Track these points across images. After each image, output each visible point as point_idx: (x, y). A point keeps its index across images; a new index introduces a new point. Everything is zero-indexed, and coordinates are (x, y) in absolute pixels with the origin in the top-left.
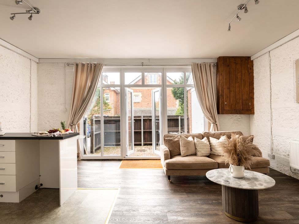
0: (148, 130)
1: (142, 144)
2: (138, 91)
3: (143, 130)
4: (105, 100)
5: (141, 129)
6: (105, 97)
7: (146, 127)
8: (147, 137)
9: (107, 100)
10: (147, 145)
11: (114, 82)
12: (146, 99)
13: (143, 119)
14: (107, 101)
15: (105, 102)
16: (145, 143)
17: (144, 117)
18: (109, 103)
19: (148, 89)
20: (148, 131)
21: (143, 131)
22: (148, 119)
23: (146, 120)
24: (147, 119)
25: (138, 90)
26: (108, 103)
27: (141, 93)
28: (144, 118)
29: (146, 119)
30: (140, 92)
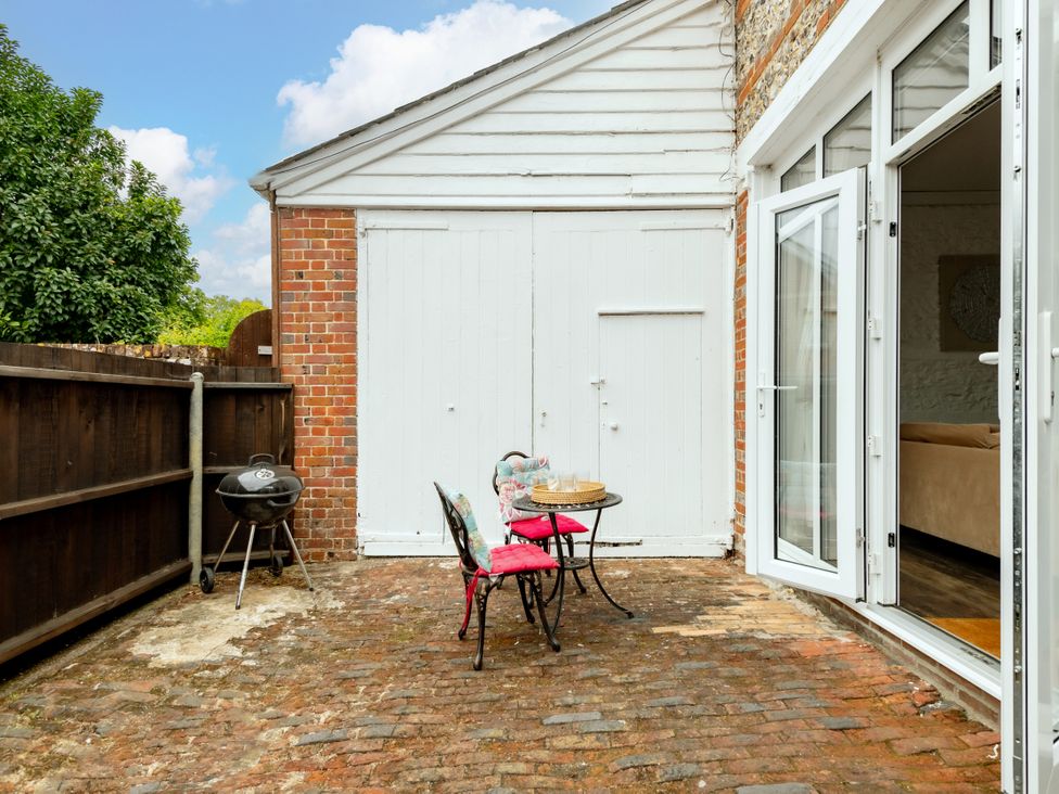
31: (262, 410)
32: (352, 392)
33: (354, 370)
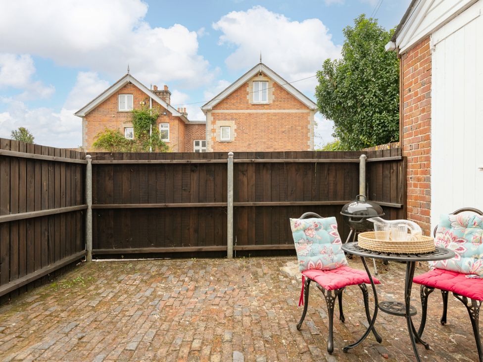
0: (251, 204)
1: (230, 252)
2: (227, 117)
3: (234, 200)
4: (160, 137)
5: (225, 199)
6: (160, 131)
7: (245, 191)
8: (246, 226)
9: (164, 137)
10: (247, 256)
11: (185, 108)
12: (245, 135)
13: (235, 164)
14: (164, 140)
15: (160, 142)
16: (240, 247)
17: (237, 155)
18: (169, 145)
19: (250, 114)
20: (251, 207)
21: (234, 207)
22: (252, 163)
23: (245, 166)
24: (248, 164)
25: (229, 114)
26: (167, 145)
27: (234, 121)
28: (236, 160)
29: (243, 164)
30: (232, 119)
31: (393, 172)
32: (428, 159)
33: (429, 145)
